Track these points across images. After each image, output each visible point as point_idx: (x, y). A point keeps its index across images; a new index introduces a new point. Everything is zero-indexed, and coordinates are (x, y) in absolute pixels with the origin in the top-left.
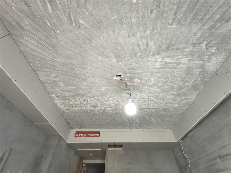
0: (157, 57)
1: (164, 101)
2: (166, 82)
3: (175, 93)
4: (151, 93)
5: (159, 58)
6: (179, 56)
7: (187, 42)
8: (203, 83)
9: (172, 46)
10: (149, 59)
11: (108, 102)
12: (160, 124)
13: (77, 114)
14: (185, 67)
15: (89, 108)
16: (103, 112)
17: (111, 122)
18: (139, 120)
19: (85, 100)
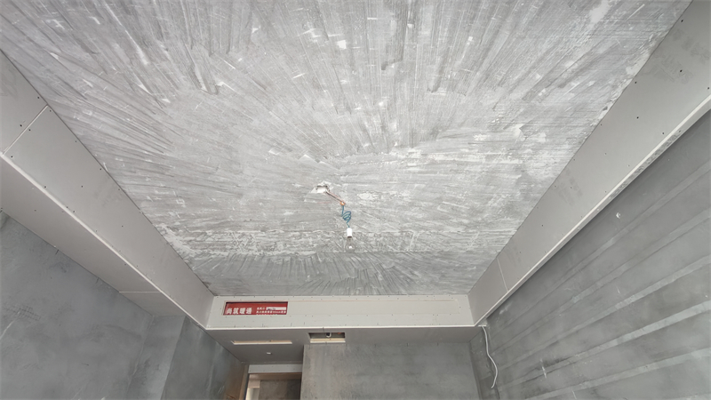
0: (410, 150)
1: (441, 237)
2: (440, 199)
3: (466, 221)
4: (407, 222)
5: (416, 153)
6: (463, 150)
7: (477, 123)
8: (528, 202)
9: (444, 131)
10: (393, 154)
11: (303, 239)
12: (437, 285)
13: (227, 265)
14: (480, 170)
15: (254, 251)
16: (291, 259)
17: (315, 281)
18: (384, 276)
19: (243, 235)
